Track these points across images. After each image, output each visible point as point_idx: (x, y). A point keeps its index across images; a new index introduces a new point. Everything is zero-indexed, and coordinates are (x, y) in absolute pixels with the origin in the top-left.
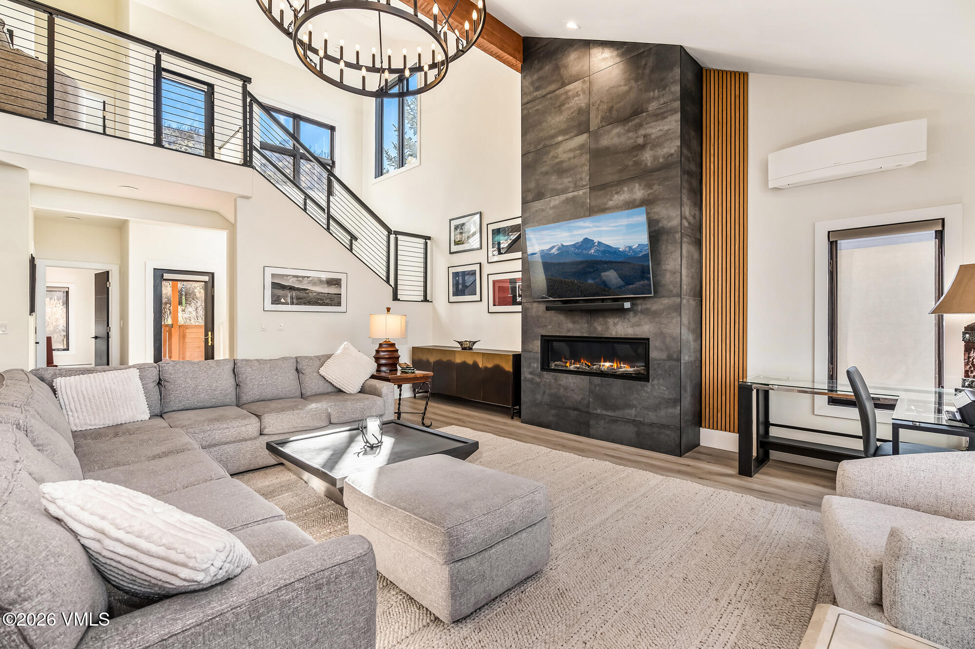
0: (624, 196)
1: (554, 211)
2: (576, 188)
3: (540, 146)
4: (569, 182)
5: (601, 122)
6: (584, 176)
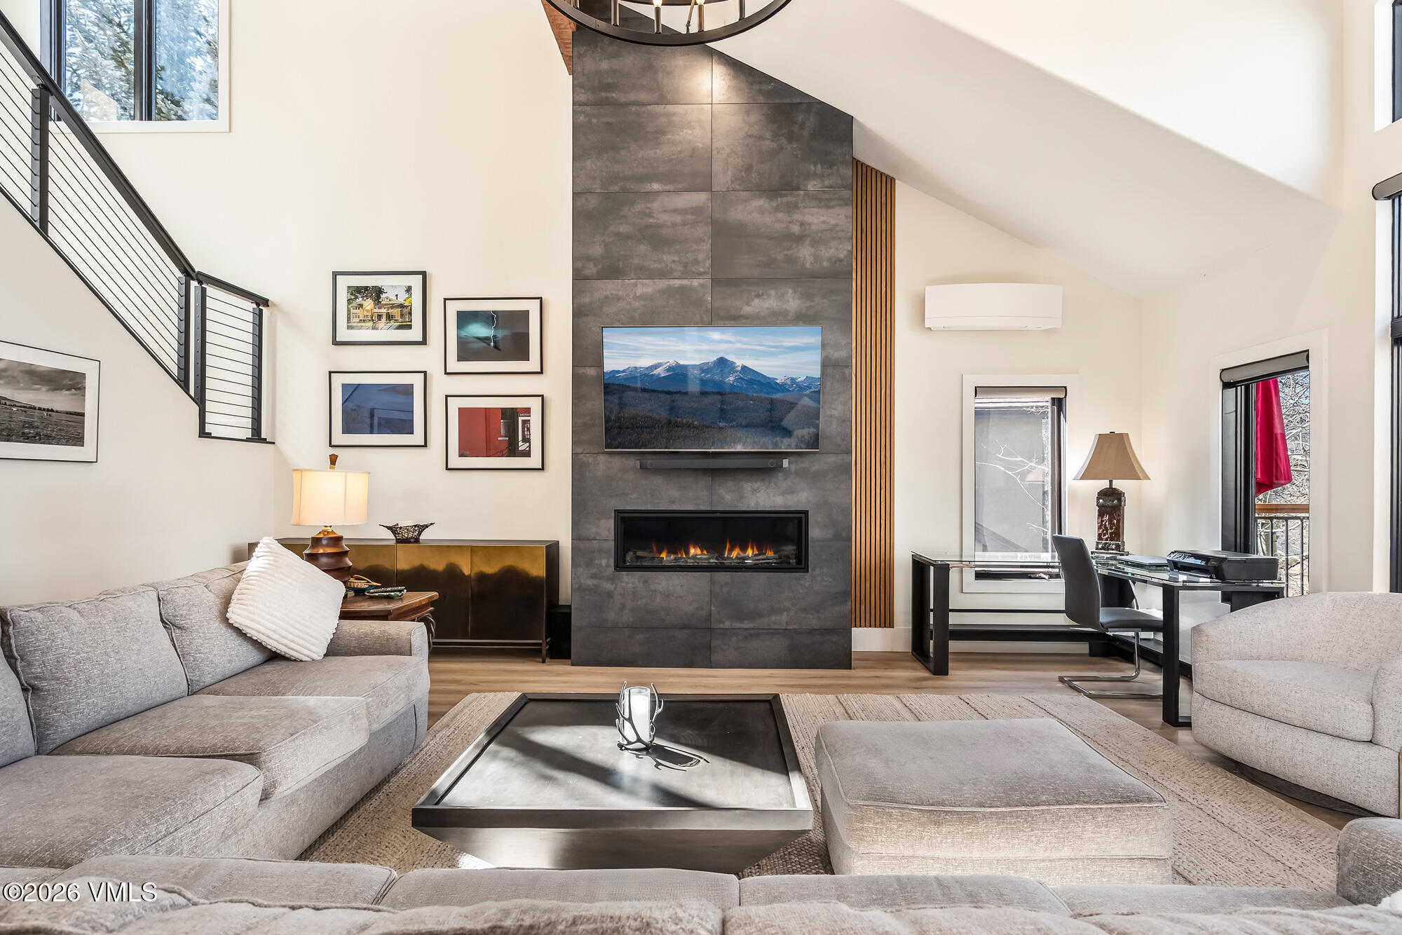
0: (767, 303)
1: (642, 303)
2: (686, 274)
3: (615, 188)
4: (674, 261)
5: (732, 182)
6: (700, 257)
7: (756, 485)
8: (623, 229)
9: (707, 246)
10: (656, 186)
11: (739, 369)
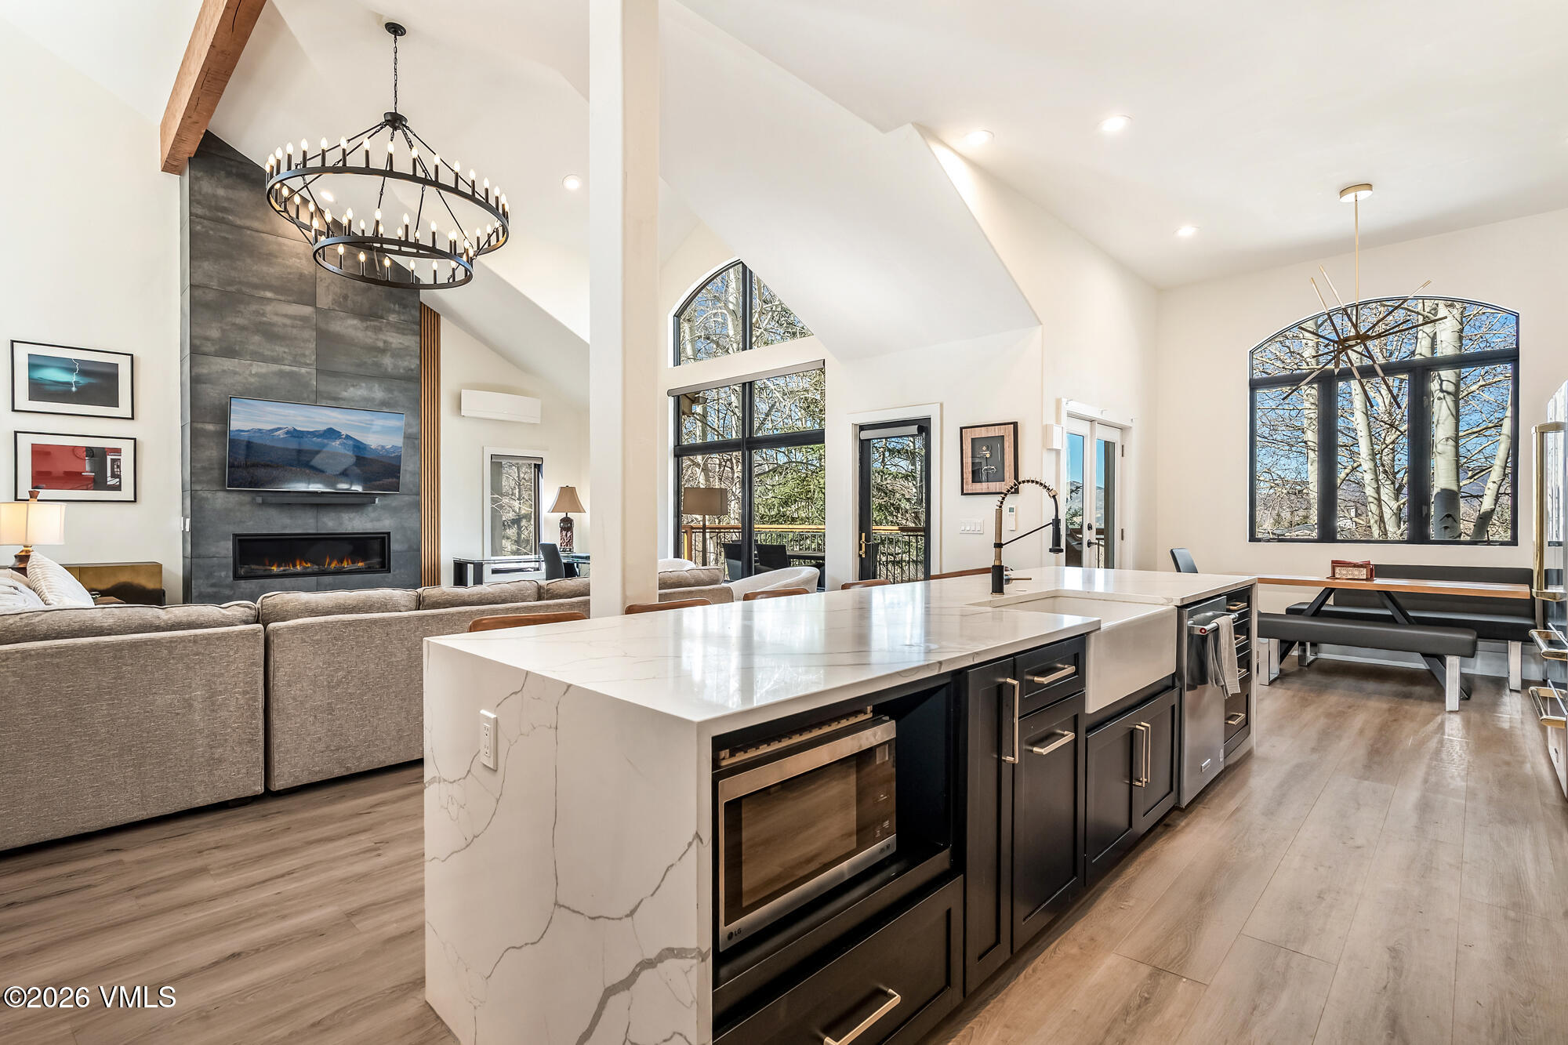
0: (360, 390)
1: (256, 379)
2: (295, 362)
3: (232, 289)
4: (285, 352)
5: (332, 304)
6: (307, 353)
7: (352, 515)
8: (239, 321)
9: (313, 345)
10: (269, 294)
11: (344, 436)
